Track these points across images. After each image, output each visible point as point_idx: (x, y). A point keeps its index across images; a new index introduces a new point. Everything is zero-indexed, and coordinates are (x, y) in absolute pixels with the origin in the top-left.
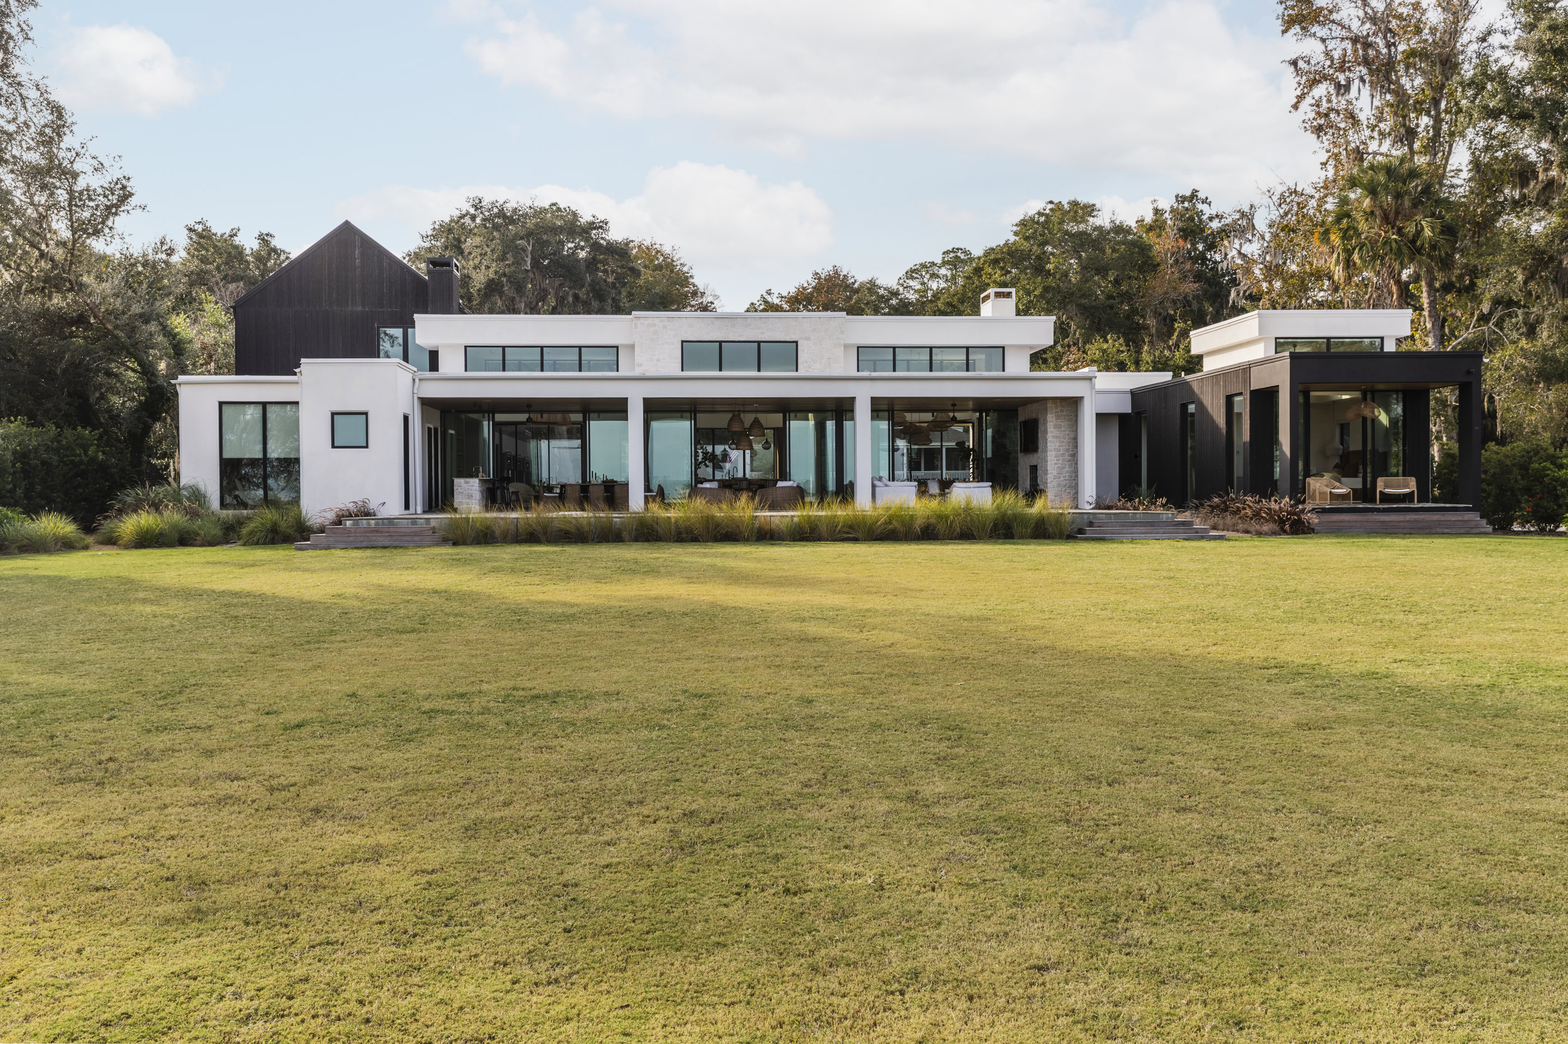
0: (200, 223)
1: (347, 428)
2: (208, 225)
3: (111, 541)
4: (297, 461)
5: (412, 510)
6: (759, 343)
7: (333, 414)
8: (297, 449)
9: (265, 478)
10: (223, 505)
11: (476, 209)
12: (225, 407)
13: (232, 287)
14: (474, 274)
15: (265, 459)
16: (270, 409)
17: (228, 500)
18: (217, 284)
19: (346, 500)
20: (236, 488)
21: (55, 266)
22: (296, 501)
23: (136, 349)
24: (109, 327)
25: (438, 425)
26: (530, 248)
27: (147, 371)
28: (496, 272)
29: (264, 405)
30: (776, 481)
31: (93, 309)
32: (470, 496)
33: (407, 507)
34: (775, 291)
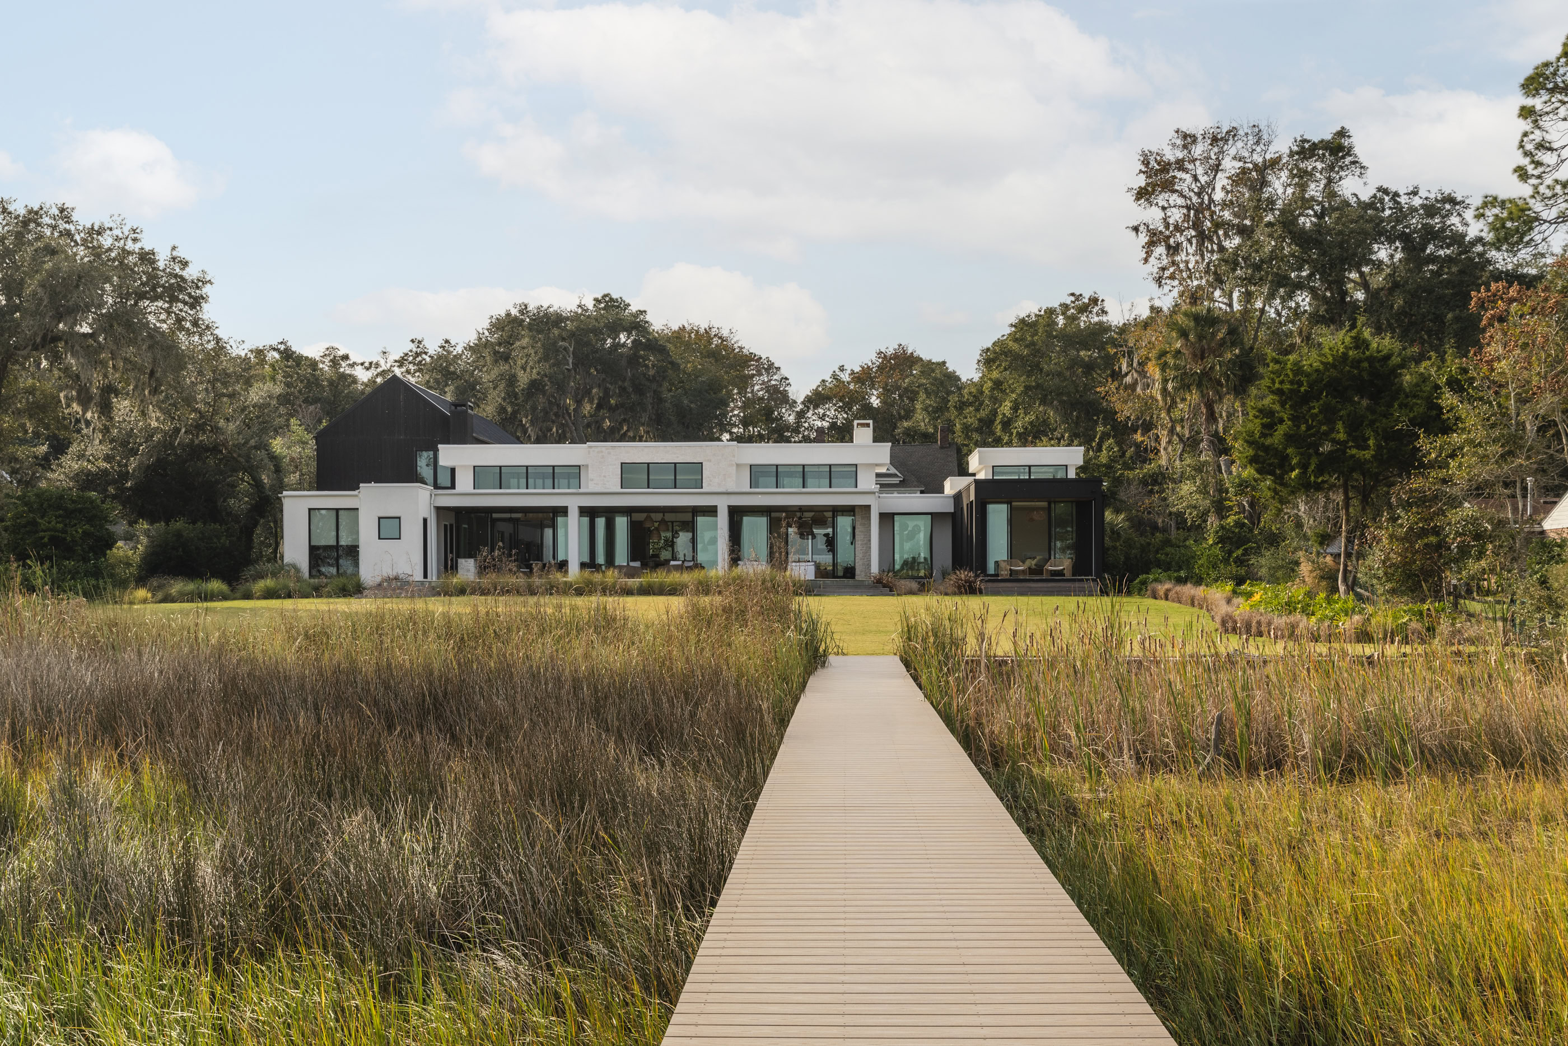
0: (281, 343)
1: (388, 526)
2: (289, 344)
3: (248, 596)
4: (358, 546)
5: (429, 579)
6: (675, 464)
7: (379, 518)
8: (357, 539)
9: (337, 560)
10: (311, 576)
11: (523, 314)
12: (312, 512)
13: (312, 408)
14: (521, 374)
15: (337, 547)
16: (341, 513)
17: (314, 573)
18: (300, 406)
19: (388, 571)
20: (319, 566)
21: (202, 416)
22: (356, 574)
23: (252, 470)
24: (235, 455)
25: (453, 522)
26: (571, 349)
27: (258, 484)
28: (538, 374)
29: (337, 510)
30: (669, 561)
31: (224, 444)
32: (468, 571)
33: (425, 576)
34: (848, 368)
